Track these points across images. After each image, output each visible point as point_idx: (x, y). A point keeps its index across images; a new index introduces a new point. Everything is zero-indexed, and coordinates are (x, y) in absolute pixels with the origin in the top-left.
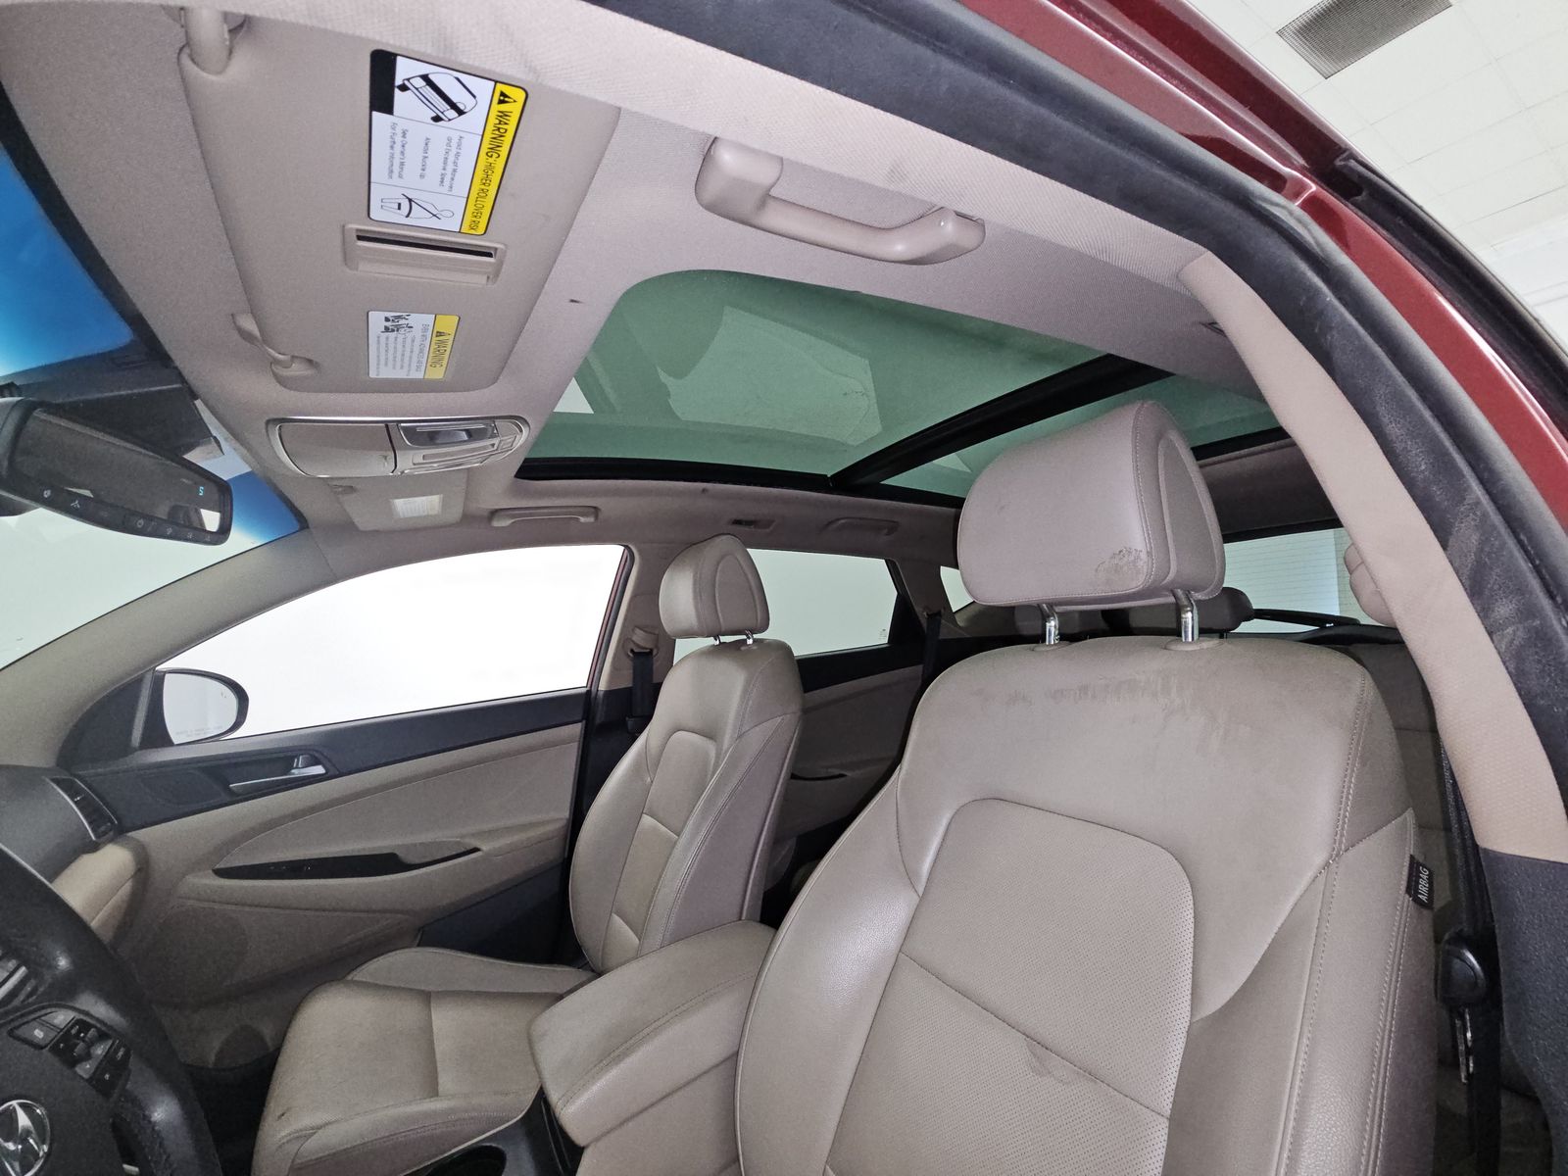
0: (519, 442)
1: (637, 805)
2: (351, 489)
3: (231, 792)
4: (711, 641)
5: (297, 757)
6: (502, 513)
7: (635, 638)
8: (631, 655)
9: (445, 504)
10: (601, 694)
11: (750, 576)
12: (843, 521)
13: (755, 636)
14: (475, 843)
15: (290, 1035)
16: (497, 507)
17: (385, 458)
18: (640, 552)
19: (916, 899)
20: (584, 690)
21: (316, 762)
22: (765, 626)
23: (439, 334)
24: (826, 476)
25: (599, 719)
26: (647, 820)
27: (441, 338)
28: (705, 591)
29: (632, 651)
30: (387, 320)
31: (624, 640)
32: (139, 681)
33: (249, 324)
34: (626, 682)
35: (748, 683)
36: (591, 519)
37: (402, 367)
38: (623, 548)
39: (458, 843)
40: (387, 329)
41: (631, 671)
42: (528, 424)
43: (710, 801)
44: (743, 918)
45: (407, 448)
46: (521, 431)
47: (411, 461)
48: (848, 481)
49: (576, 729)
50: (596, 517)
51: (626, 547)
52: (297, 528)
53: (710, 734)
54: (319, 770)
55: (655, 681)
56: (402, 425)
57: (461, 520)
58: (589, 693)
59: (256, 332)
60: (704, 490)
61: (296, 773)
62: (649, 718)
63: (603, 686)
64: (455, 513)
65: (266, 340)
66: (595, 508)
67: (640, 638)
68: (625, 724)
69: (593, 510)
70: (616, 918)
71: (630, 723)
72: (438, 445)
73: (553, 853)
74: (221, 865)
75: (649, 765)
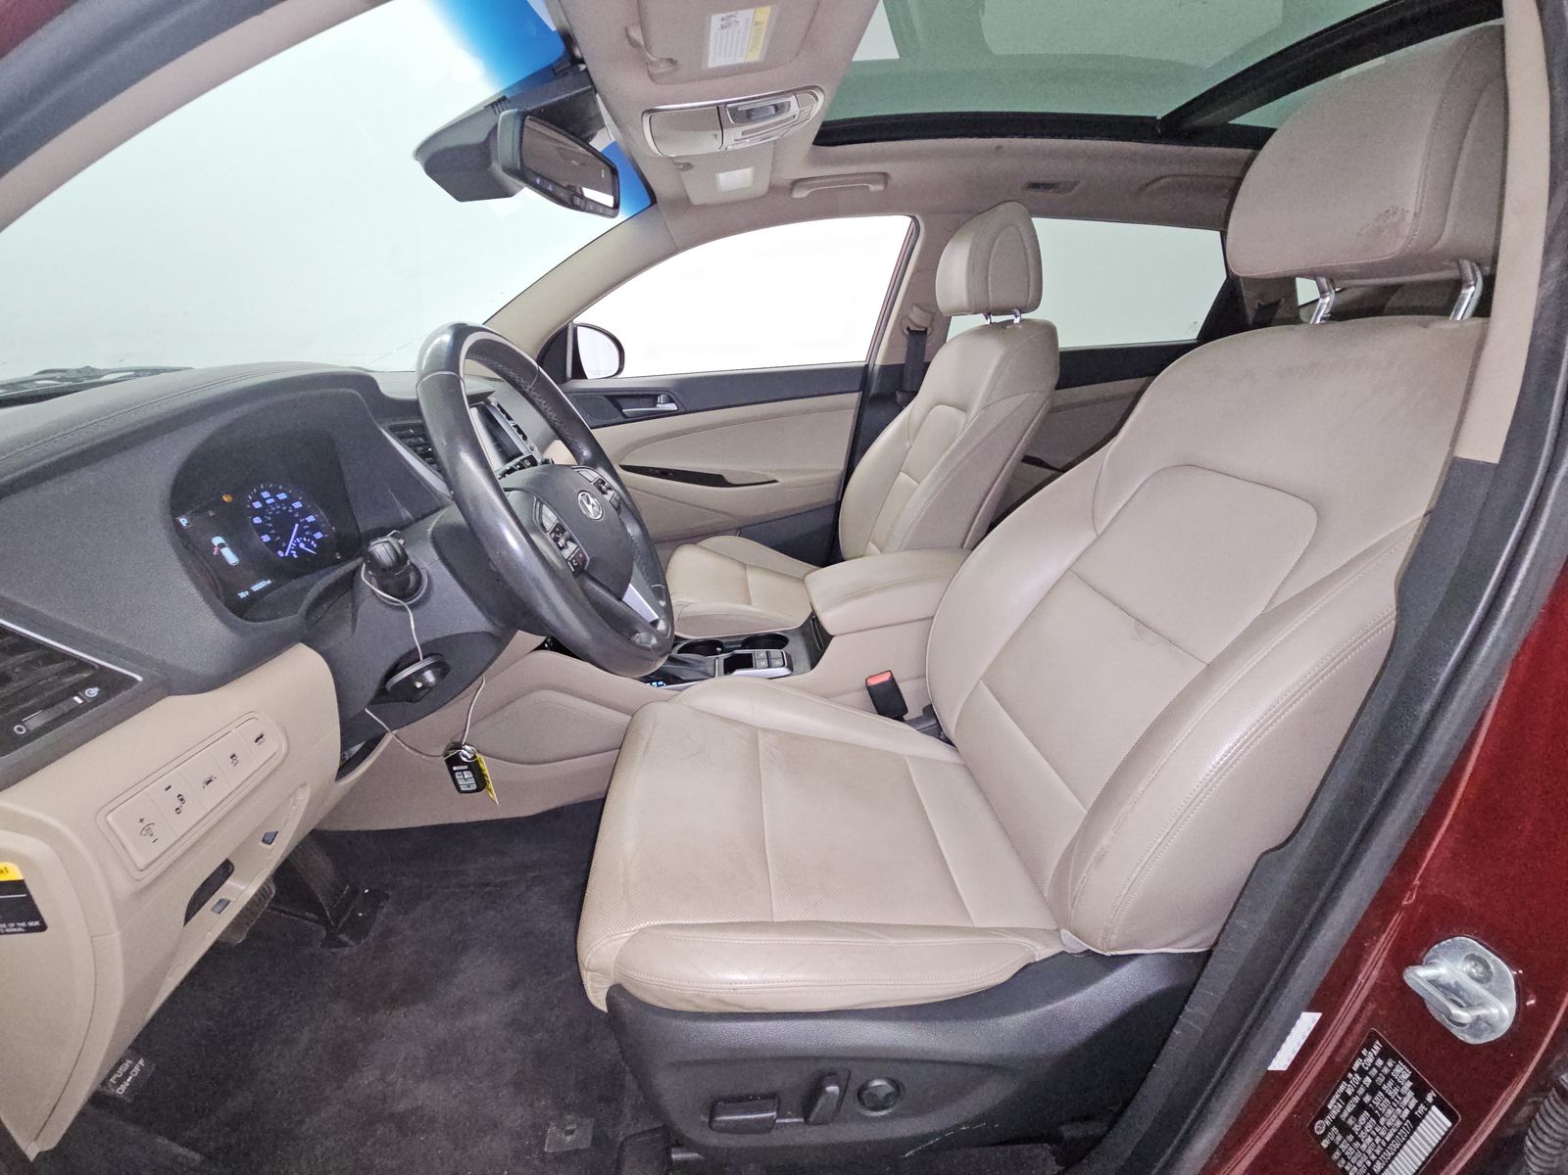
0: (815, 110)
1: (896, 465)
2: (688, 166)
3: (624, 415)
4: (980, 320)
5: (660, 395)
6: (802, 183)
7: (912, 316)
8: (907, 333)
9: (755, 176)
10: (877, 368)
11: (1029, 251)
12: (1167, 180)
13: (1024, 316)
14: (776, 478)
15: (672, 560)
16: (798, 177)
17: (716, 136)
18: (926, 223)
19: (1094, 536)
20: (863, 364)
21: (671, 401)
22: (1035, 304)
23: (757, 23)
24: (1154, 118)
25: (873, 391)
26: (903, 476)
27: (758, 27)
28: (979, 268)
29: (908, 329)
30: (723, 19)
31: (902, 316)
32: (565, 329)
33: (636, 34)
34: (899, 359)
35: (1004, 360)
36: (880, 187)
37: (730, 56)
38: (910, 219)
39: (764, 475)
40: (722, 27)
41: (906, 349)
42: (822, 91)
43: (951, 456)
44: (965, 546)
45: (733, 126)
46: (817, 100)
47: (734, 137)
48: (1177, 127)
49: (854, 398)
50: (886, 183)
51: (913, 218)
52: (649, 203)
53: (963, 408)
54: (672, 407)
55: (926, 360)
56: (729, 105)
57: (768, 192)
58: (867, 366)
59: (642, 43)
60: (999, 148)
61: (661, 407)
62: (915, 393)
63: (879, 362)
64: (762, 188)
65: (648, 47)
66: (883, 173)
67: (917, 318)
68: (893, 395)
69: (882, 176)
70: (871, 544)
71: (899, 396)
72: (755, 121)
73: (829, 495)
74: (622, 464)
75: (911, 432)
